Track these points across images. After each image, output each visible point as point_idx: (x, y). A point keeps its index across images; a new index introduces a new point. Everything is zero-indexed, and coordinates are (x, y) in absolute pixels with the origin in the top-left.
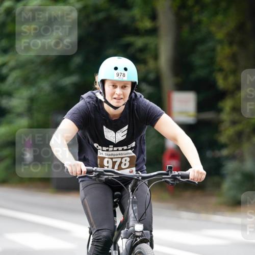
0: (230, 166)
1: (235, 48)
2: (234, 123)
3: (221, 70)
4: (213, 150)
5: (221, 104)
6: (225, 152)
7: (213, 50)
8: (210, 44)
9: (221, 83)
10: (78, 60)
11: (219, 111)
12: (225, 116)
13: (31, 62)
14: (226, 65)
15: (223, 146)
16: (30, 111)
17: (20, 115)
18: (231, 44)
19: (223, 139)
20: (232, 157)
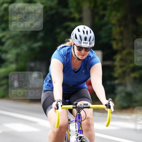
0: (119, 89)
1: (122, 28)
2: (121, 67)
3: (115, 39)
4: (111, 81)
5: (115, 57)
6: (117, 82)
7: (111, 29)
8: (109, 26)
9: (115, 46)
10: (41, 34)
11: (114, 60)
12: (117, 63)
13: (17, 35)
14: (117, 37)
15: (116, 79)
16: (17, 61)
17: (12, 63)
18: (120, 26)
19: (116, 75)
20: (120, 84)
